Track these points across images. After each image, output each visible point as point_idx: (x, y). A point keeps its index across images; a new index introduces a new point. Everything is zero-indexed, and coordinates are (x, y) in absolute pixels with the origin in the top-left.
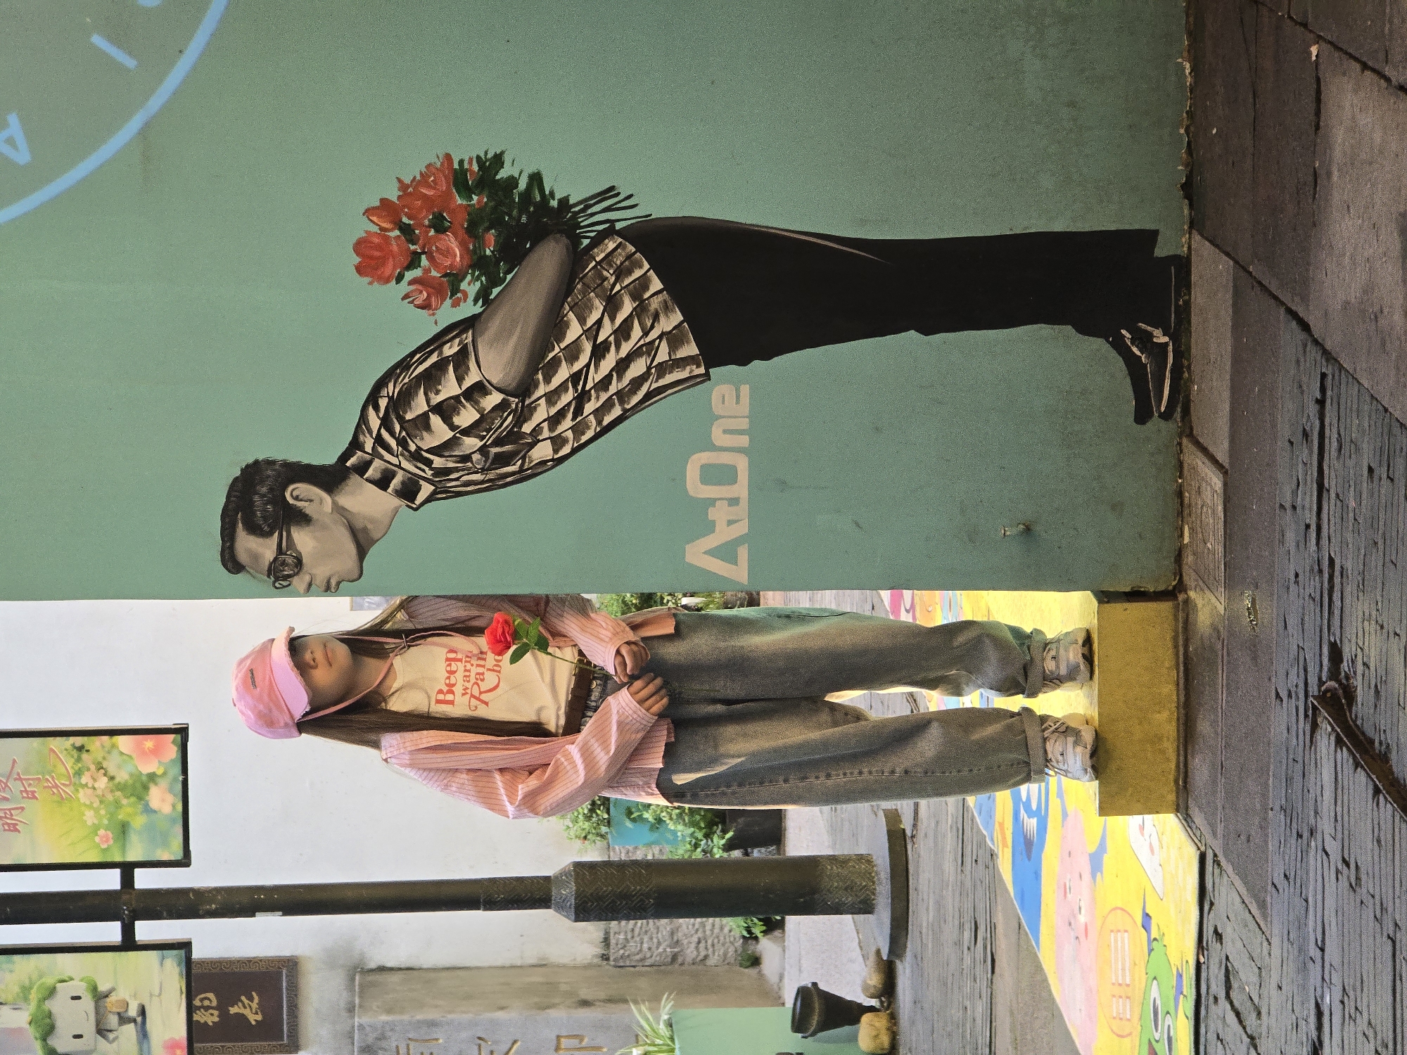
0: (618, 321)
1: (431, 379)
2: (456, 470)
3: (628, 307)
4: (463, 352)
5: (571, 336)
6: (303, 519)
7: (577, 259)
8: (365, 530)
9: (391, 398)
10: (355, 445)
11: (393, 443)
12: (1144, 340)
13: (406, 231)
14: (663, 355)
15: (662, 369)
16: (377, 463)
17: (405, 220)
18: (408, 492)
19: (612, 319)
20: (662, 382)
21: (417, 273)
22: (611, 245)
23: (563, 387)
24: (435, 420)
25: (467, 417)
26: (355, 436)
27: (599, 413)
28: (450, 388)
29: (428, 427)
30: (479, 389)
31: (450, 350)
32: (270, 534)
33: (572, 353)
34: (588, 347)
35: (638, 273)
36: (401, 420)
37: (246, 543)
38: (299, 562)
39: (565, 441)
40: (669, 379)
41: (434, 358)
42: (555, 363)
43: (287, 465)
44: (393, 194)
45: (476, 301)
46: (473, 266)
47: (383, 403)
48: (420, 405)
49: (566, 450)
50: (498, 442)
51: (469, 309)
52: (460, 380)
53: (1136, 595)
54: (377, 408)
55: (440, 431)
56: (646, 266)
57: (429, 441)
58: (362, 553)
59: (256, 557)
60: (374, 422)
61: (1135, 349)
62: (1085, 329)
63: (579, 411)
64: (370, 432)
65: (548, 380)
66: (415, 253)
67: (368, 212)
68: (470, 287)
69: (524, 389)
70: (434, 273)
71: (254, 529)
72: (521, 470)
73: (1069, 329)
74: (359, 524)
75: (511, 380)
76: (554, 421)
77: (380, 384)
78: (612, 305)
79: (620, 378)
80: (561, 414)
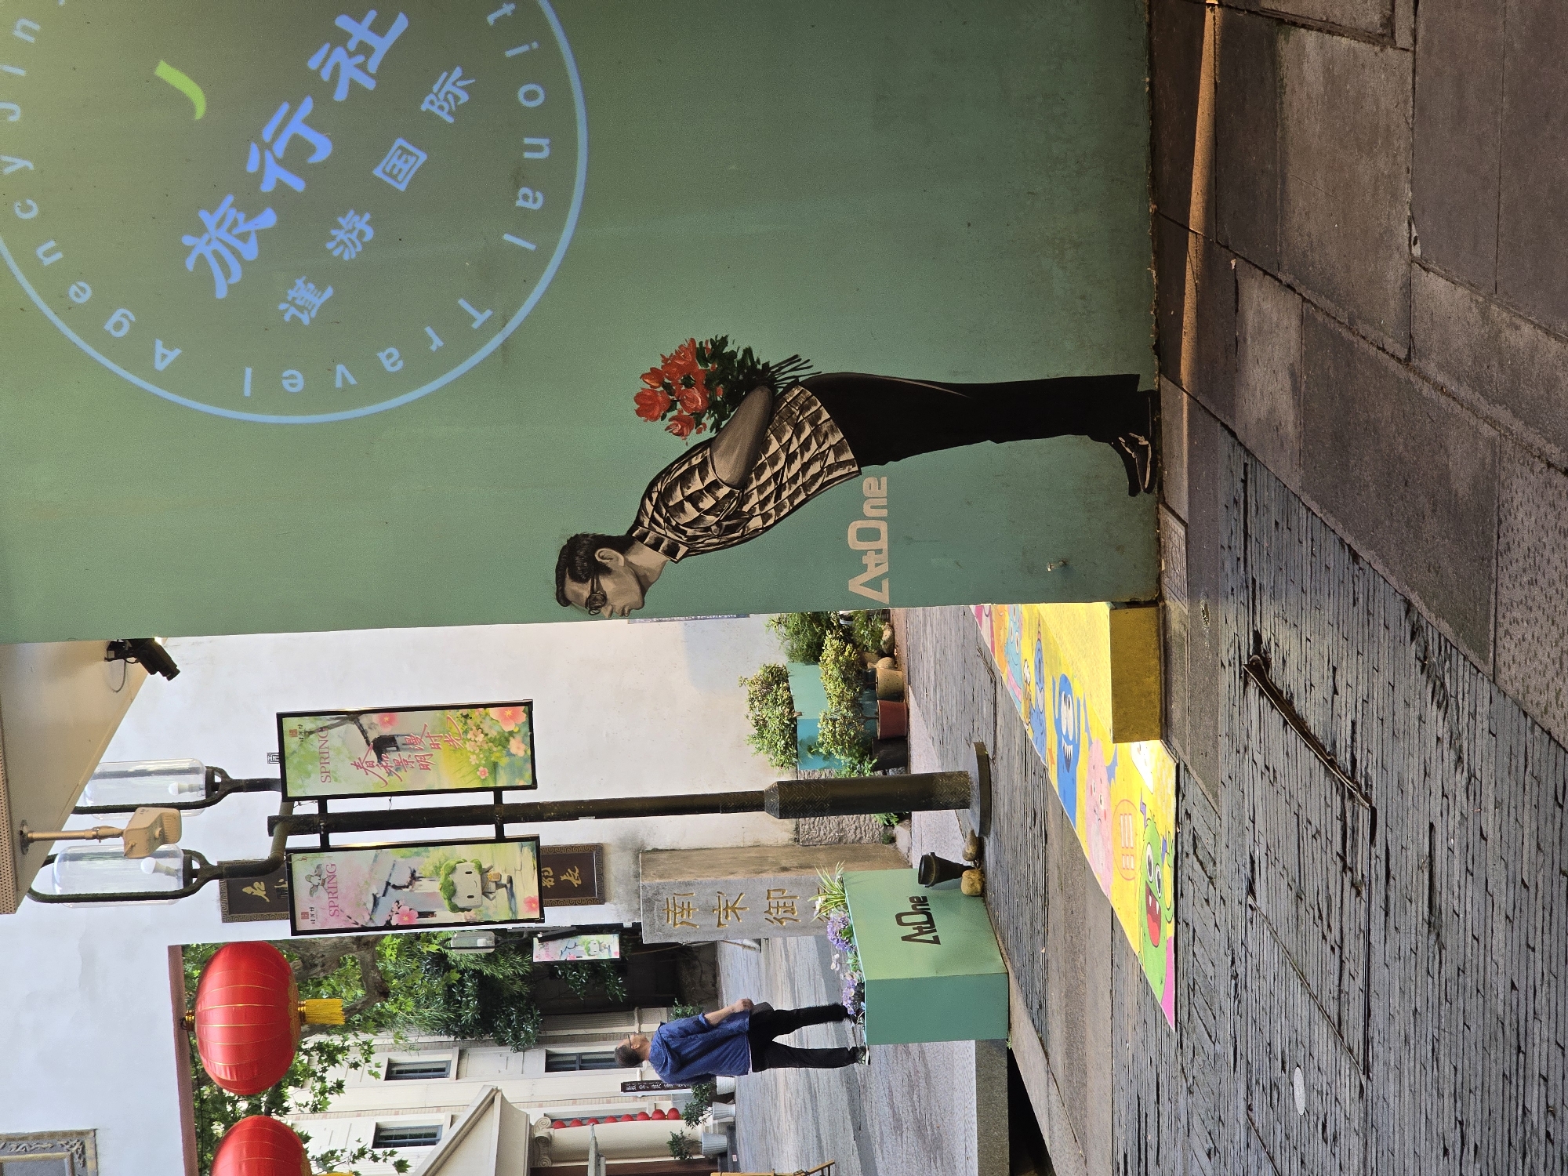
0: (802, 439)
1: (685, 479)
2: (701, 537)
3: (808, 430)
4: (704, 463)
5: (772, 450)
6: (606, 570)
7: (775, 401)
8: (645, 576)
9: (659, 493)
10: (638, 523)
11: (661, 521)
12: (1133, 444)
13: (667, 387)
14: (831, 460)
15: (831, 469)
16: (652, 534)
17: (666, 380)
18: (672, 551)
19: (798, 438)
20: (830, 477)
21: (675, 413)
22: (796, 392)
23: (768, 483)
24: (688, 506)
25: (708, 503)
26: (638, 517)
27: (791, 498)
28: (697, 485)
29: (683, 511)
30: (715, 485)
31: (695, 461)
32: (586, 581)
33: (774, 459)
34: (783, 456)
35: (814, 409)
36: (666, 506)
37: (572, 587)
38: (604, 598)
39: (770, 516)
40: (835, 474)
41: (686, 466)
42: (763, 466)
43: (595, 537)
44: (659, 365)
45: (711, 430)
46: (709, 408)
47: (655, 496)
48: (678, 496)
49: (771, 522)
50: (727, 518)
51: (707, 435)
52: (703, 480)
53: (1133, 604)
54: (651, 500)
55: (691, 513)
56: (819, 404)
57: (685, 519)
58: (644, 591)
59: (578, 596)
60: (649, 508)
61: (1128, 449)
62: (1097, 437)
63: (778, 496)
64: (647, 514)
65: (758, 478)
66: (673, 401)
67: (643, 376)
68: (708, 421)
69: (742, 484)
70: (685, 413)
71: (577, 578)
72: (743, 535)
73: (1086, 437)
74: (641, 573)
75: (735, 480)
76: (763, 503)
77: (653, 484)
78: (798, 429)
79: (804, 476)
80: (767, 499)
